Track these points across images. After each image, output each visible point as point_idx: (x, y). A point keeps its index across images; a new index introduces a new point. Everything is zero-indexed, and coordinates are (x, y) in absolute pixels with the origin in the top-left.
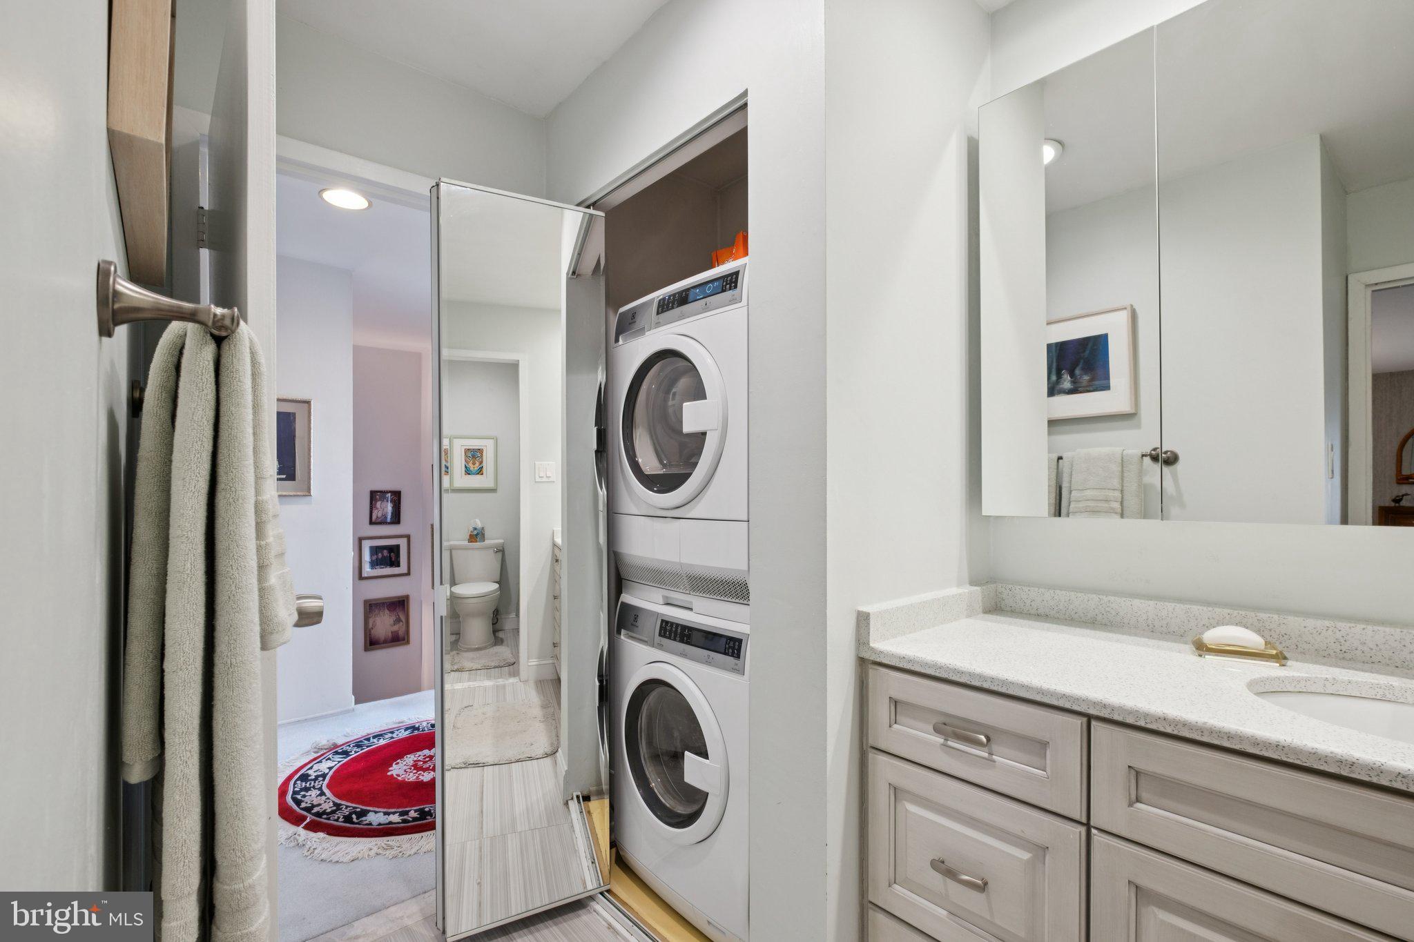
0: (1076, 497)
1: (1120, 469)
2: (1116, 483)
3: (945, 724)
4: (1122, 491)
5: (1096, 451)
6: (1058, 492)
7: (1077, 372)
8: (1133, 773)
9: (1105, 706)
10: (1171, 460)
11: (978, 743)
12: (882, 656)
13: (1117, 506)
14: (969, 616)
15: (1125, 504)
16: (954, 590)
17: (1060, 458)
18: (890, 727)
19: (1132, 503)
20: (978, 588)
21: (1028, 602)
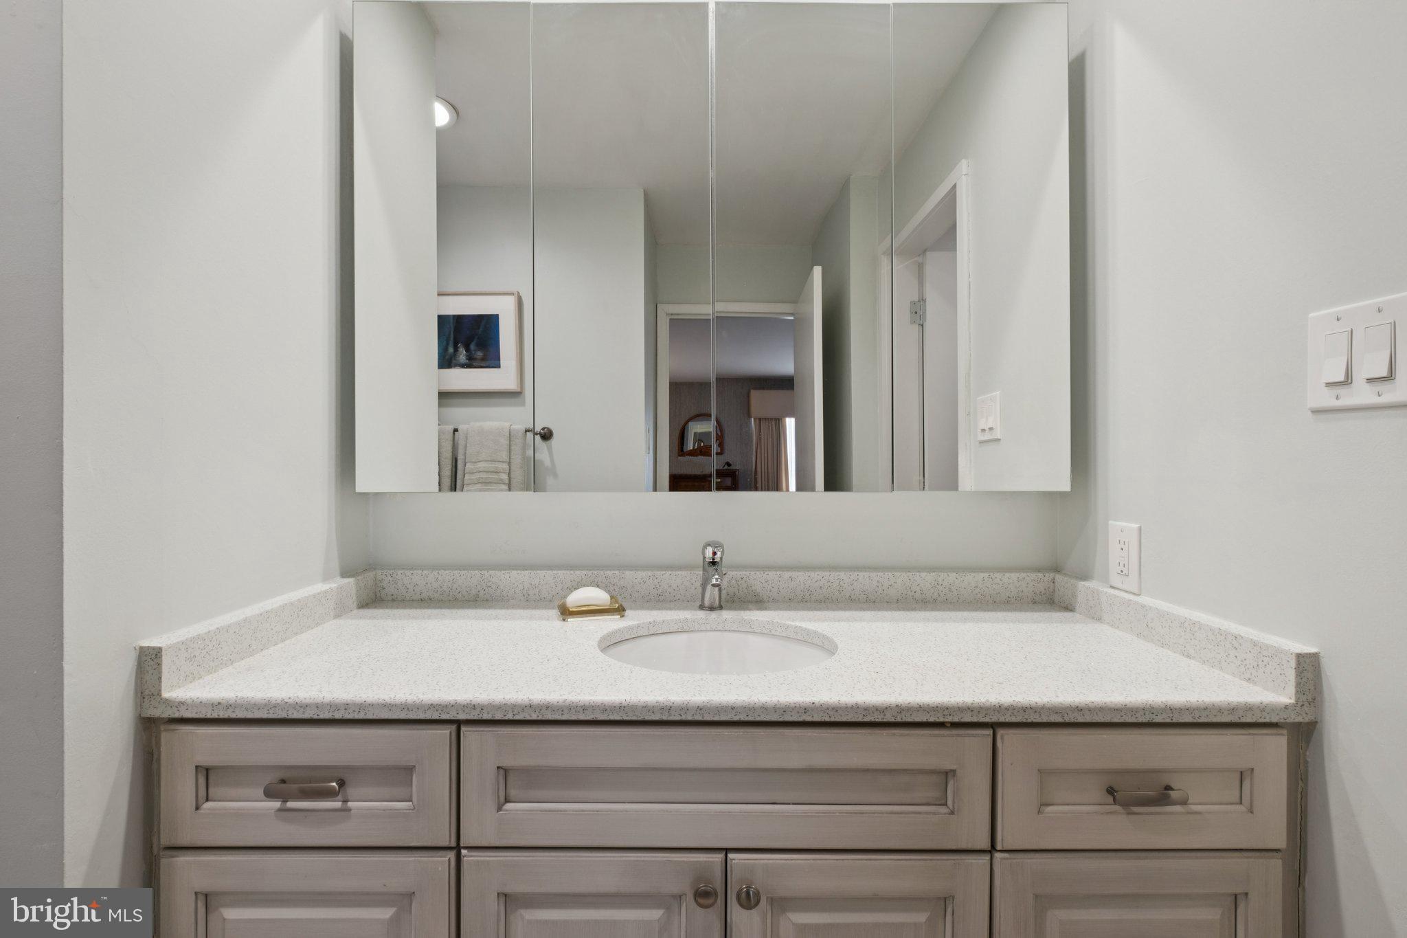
0: (471, 469)
1: (508, 442)
2: (504, 455)
3: (283, 781)
4: (510, 463)
5: (488, 425)
6: (454, 464)
7: (472, 347)
8: (502, 772)
9: (474, 707)
10: (547, 436)
11: (328, 794)
12: (183, 708)
13: (505, 477)
14: (337, 616)
15: (512, 476)
16: (320, 587)
17: (456, 430)
18: (197, 808)
19: (518, 475)
20: (351, 580)
21: (411, 587)
